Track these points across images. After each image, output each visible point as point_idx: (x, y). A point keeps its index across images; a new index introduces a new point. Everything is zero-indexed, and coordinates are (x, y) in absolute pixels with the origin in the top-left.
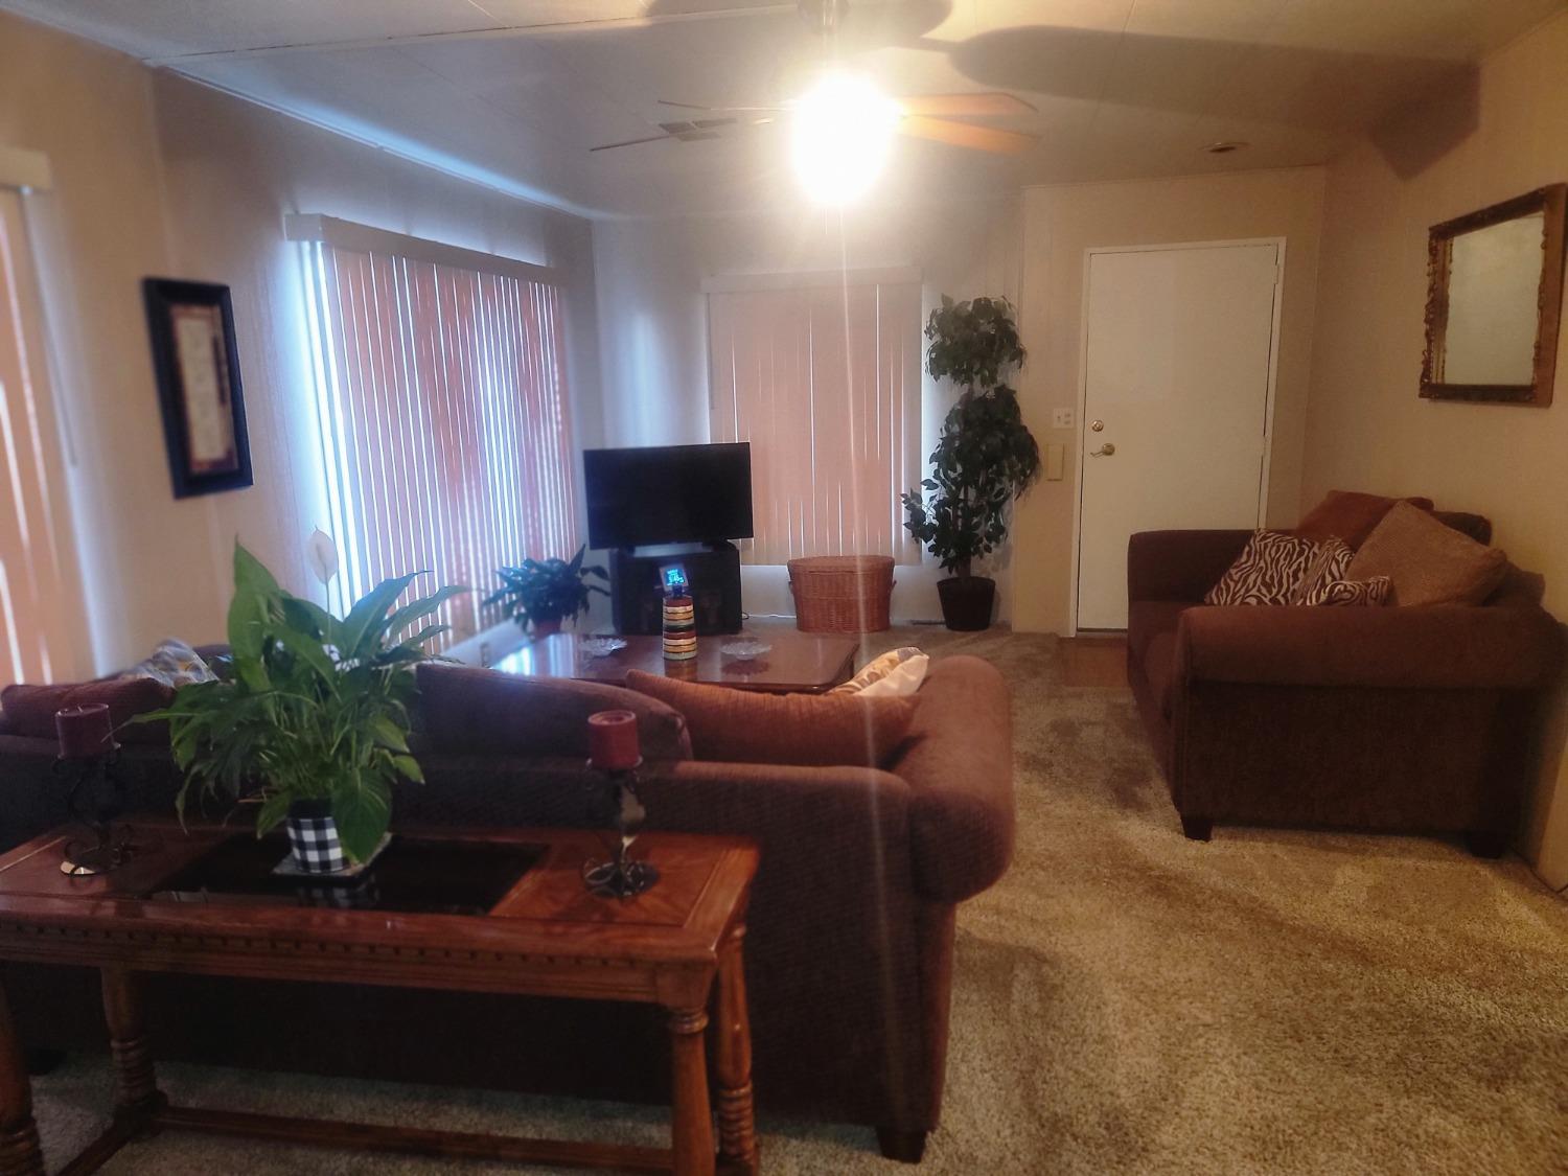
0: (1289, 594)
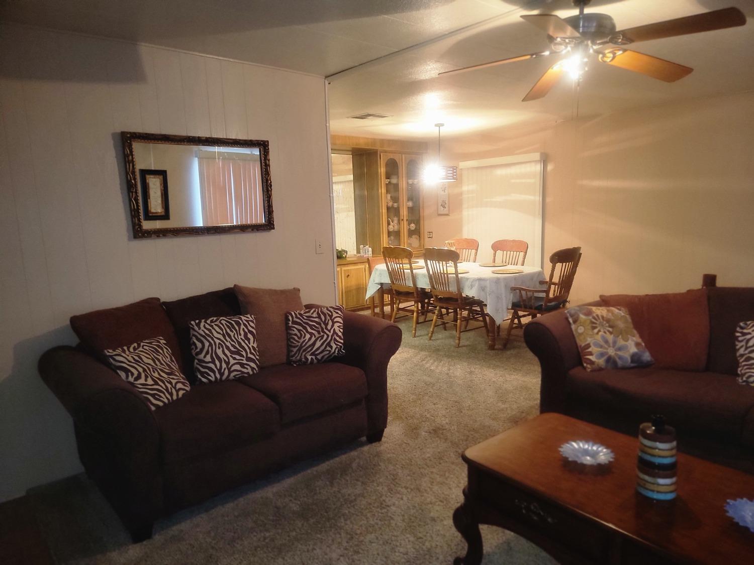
0: (253, 351)
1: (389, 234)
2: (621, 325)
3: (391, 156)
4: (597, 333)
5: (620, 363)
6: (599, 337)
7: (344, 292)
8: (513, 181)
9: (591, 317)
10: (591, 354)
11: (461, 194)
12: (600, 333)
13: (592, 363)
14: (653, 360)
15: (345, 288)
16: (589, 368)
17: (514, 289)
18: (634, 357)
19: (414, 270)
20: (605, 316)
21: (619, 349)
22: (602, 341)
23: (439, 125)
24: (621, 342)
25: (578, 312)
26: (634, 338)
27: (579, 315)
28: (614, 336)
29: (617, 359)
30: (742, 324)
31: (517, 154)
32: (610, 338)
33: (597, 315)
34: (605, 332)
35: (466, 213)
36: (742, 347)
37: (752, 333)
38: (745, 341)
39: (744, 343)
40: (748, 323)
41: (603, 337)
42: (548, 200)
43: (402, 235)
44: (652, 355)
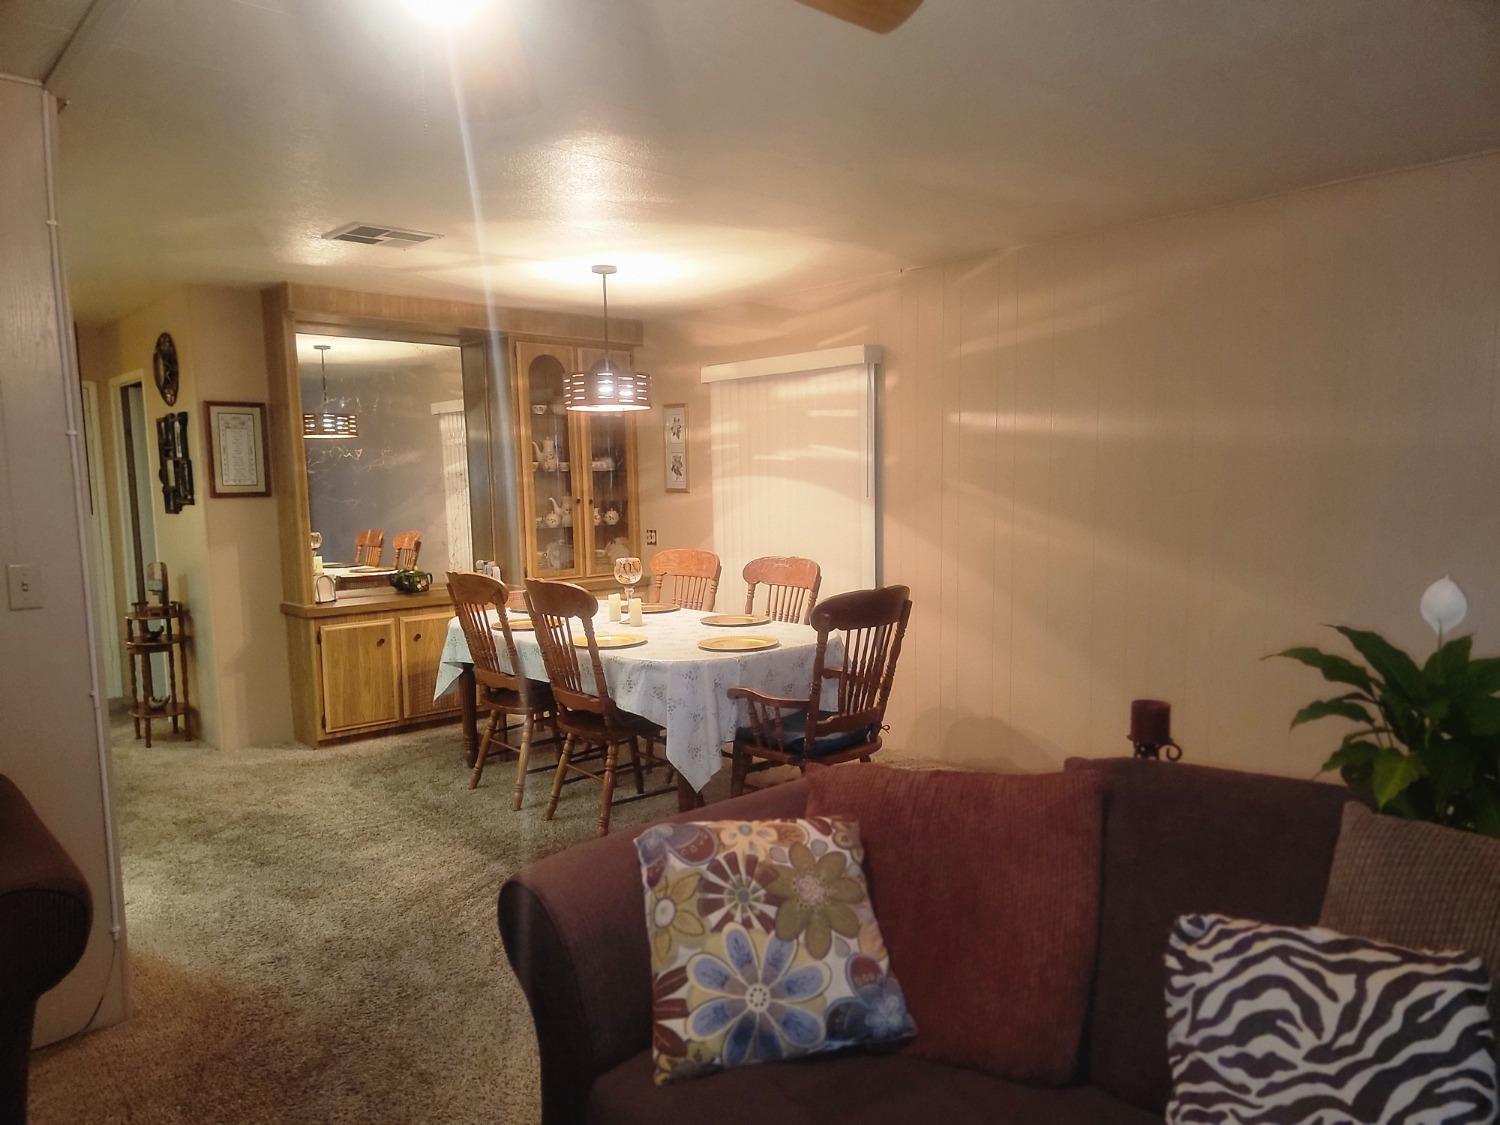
1: (545, 535)
2: (812, 890)
3: (546, 350)
4: (719, 927)
5: (786, 1042)
6: (720, 944)
7: (405, 676)
8: (814, 413)
9: (703, 867)
10: (681, 1010)
11: (707, 443)
12: (729, 927)
13: (677, 1046)
14: (911, 1022)
15: (408, 667)
16: (663, 1071)
17: (735, 695)
18: (841, 1019)
19: (513, 633)
20: (762, 858)
21: (790, 988)
22: (729, 960)
23: (604, 271)
24: (799, 960)
25: (668, 847)
26: (853, 943)
27: (666, 858)
28: (777, 935)
29: (777, 1029)
30: (1184, 922)
31: (822, 348)
32: (761, 943)
33: (732, 859)
34: (747, 923)
35: (722, 488)
36: (1182, 1014)
37: (1215, 966)
38: (1191, 994)
39: (1184, 1002)
40: (1208, 919)
41: (736, 943)
42: (890, 460)
43: (577, 536)
44: (911, 1004)
